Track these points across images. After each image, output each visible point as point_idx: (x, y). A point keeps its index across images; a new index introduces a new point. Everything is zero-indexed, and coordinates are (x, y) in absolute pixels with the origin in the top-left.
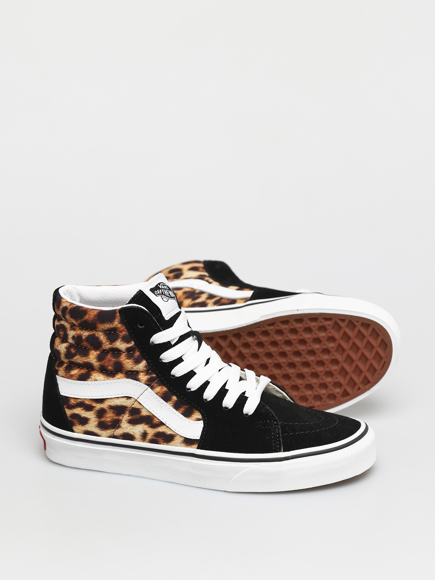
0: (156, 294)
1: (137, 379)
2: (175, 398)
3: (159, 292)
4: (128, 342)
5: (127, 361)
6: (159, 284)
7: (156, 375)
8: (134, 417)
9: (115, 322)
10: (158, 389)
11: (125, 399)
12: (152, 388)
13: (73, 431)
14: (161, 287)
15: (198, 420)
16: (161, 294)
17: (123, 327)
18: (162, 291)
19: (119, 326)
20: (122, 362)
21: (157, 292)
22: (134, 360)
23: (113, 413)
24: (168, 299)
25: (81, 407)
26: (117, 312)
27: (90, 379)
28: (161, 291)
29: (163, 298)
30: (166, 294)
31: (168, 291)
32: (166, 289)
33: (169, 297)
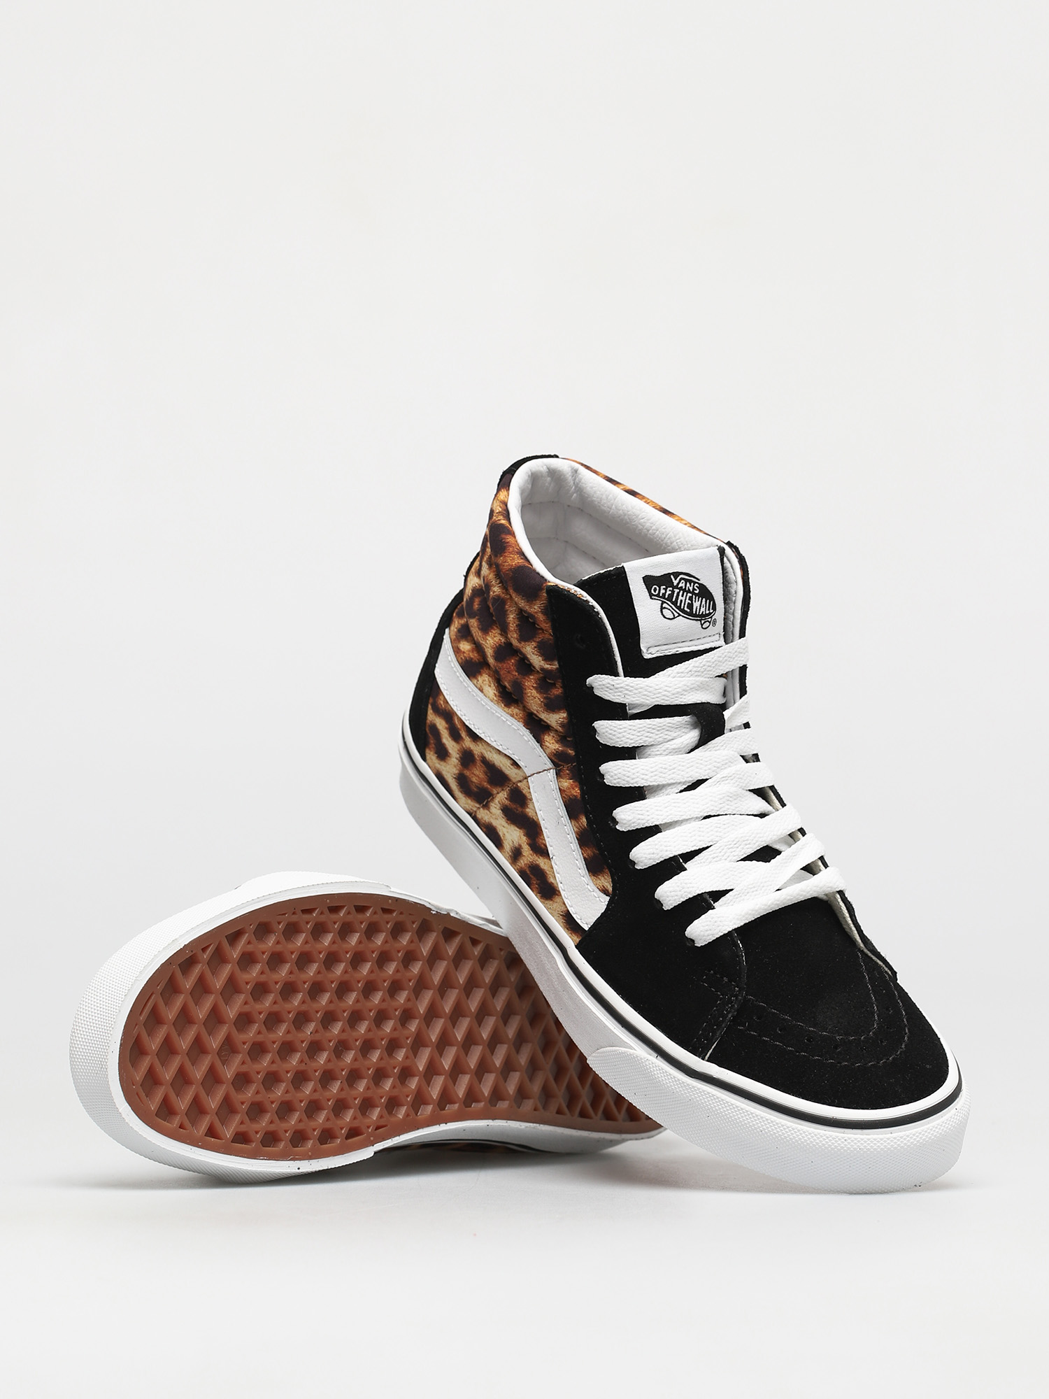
0: (653, 592)
1: (539, 740)
2: (584, 820)
3: (663, 591)
4: (547, 658)
5: (534, 692)
6: (676, 574)
7: (575, 752)
8: (514, 806)
9: (535, 605)
10: (566, 783)
11: (508, 763)
12: (558, 774)
13: (424, 758)
14: (675, 583)
15: (605, 892)
16: (666, 597)
17: (547, 623)
18: (673, 592)
19: (541, 617)
20: (526, 689)
21: (658, 588)
22: (545, 698)
23: (486, 773)
24: (676, 615)
25: (447, 722)
26: (543, 589)
27: (475, 681)
28: (670, 592)
29: (665, 608)
30: (681, 601)
31: (694, 596)
32: (689, 591)
33: (683, 611)
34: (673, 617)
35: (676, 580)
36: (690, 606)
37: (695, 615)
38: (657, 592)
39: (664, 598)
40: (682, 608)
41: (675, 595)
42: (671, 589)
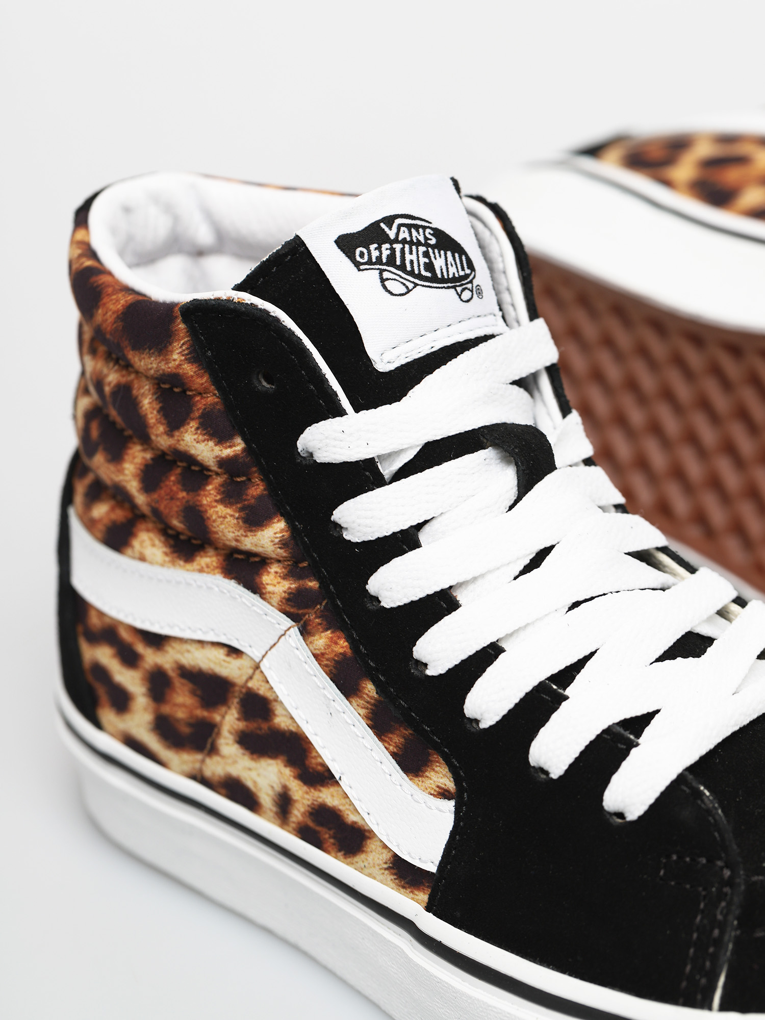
0: (358, 259)
1: (255, 588)
2: (370, 688)
3: (375, 254)
4: (221, 438)
5: (221, 509)
6: (389, 220)
7: (318, 581)
8: (253, 726)
9: (172, 352)
10: (321, 640)
11: (220, 653)
12: (305, 632)
13: (98, 724)
14: (392, 234)
15: (444, 794)
16: (384, 260)
17: (202, 377)
18: (393, 250)
19: (189, 369)
20: (206, 511)
21: (365, 251)
22: (241, 510)
23: (193, 693)
24: (411, 286)
25: (111, 645)
26: (176, 317)
27: (130, 552)
28: (388, 252)
29: (387, 279)
30: (412, 262)
31: (430, 249)
32: (419, 244)
33: (420, 277)
34: (404, 290)
35: (390, 229)
36: (430, 267)
37: (443, 280)
38: (366, 257)
39: (381, 263)
40: (416, 272)
41: (398, 254)
42: (387, 246)
